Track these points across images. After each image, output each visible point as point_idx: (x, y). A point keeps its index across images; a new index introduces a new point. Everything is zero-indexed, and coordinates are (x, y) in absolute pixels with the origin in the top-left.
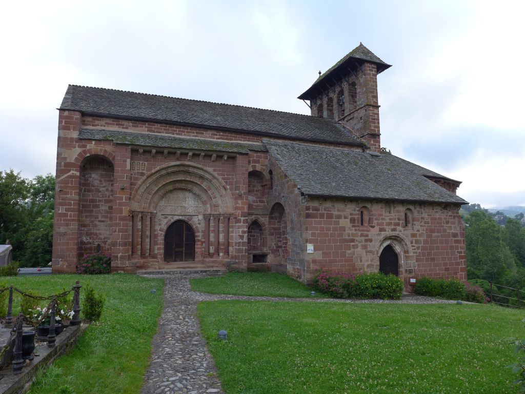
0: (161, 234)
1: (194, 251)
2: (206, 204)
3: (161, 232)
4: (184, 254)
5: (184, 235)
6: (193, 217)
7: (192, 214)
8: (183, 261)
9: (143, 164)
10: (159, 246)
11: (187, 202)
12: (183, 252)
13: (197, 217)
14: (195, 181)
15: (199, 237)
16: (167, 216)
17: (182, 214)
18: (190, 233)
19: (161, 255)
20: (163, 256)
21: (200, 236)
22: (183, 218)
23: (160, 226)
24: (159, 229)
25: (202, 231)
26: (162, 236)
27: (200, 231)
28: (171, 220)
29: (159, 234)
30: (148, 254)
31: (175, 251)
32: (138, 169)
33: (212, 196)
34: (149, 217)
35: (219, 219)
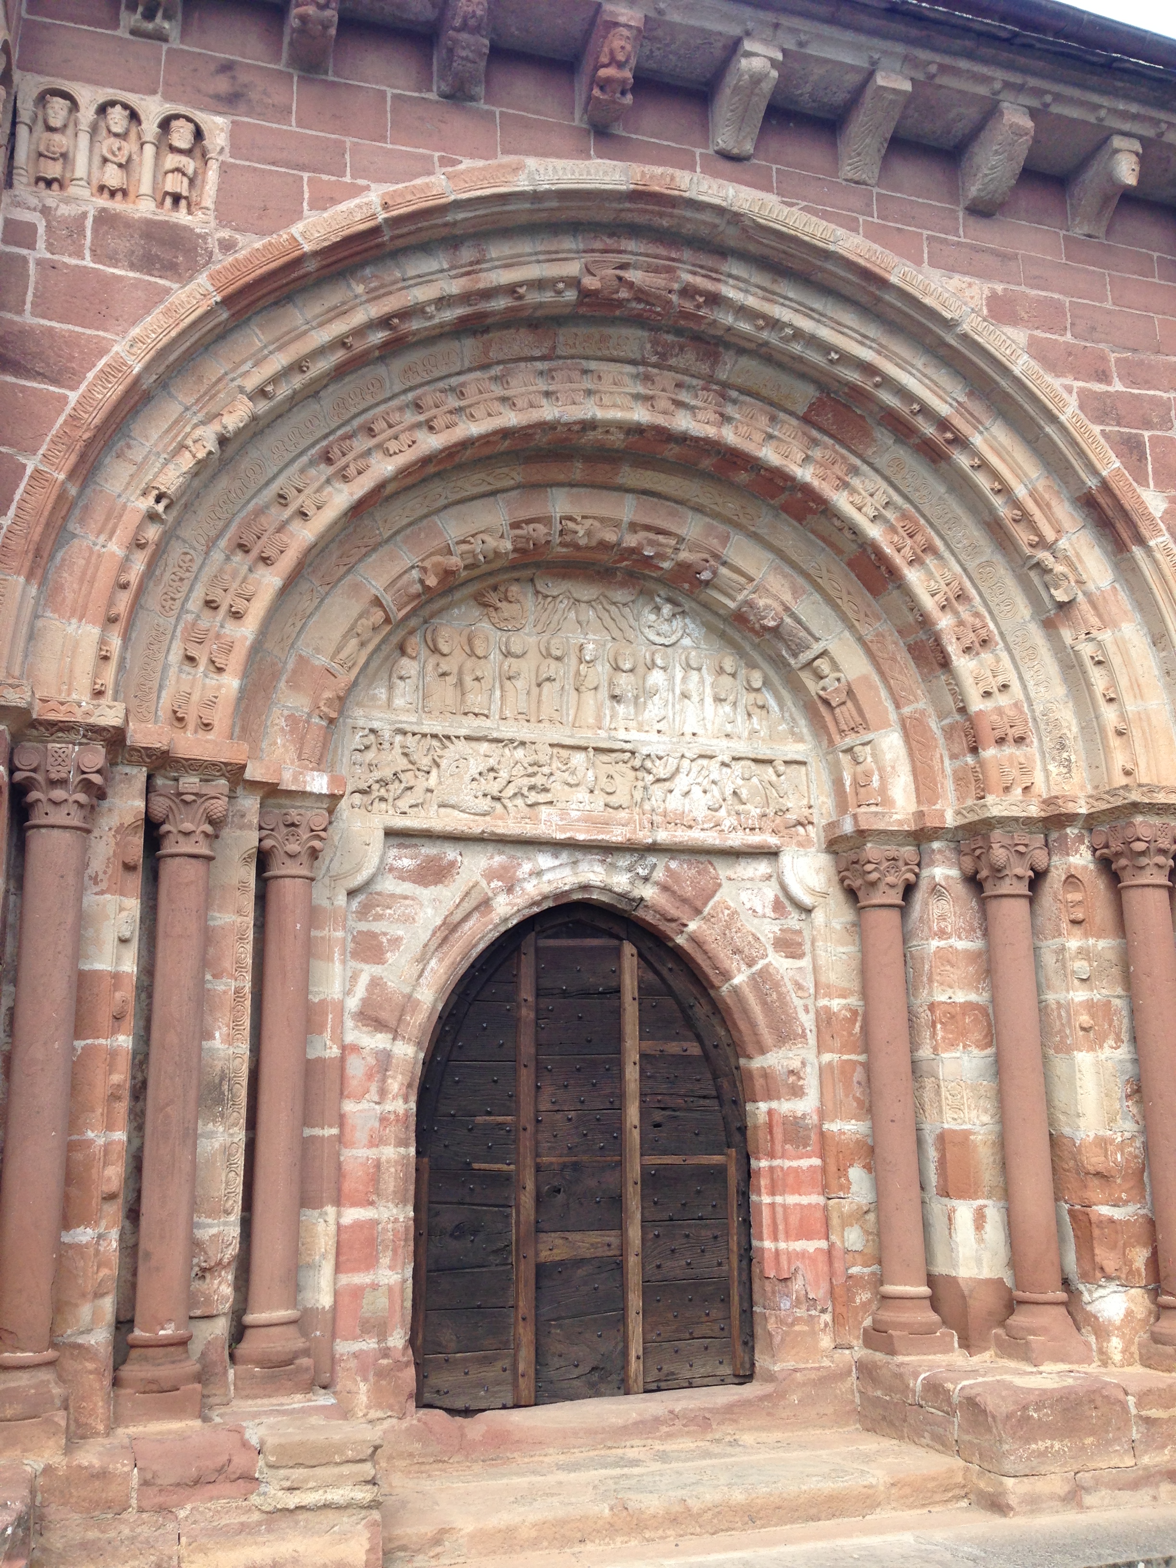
0: (384, 1060)
1: (748, 1255)
2: (862, 724)
3: (380, 1041)
4: (635, 1301)
5: (632, 1073)
6: (723, 871)
7: (711, 839)
8: (624, 1388)
9: (181, 136)
10: (352, 1215)
11: (653, 710)
12: (619, 1266)
13: (762, 867)
14: (770, 455)
15: (797, 1092)
16: (451, 853)
17: (617, 835)
18: (694, 1049)
19: (381, 1330)
20: (398, 1339)
21: (811, 1082)
22: (621, 881)
23: (367, 972)
24: (353, 1004)
25: (825, 1019)
26: (395, 1084)
27: (807, 1021)
28: (485, 904)
29: (356, 1068)
30: (220, 1328)
31: (542, 1271)
32: (113, 177)
33: (944, 622)
34: (251, 839)
35: (1037, 879)
